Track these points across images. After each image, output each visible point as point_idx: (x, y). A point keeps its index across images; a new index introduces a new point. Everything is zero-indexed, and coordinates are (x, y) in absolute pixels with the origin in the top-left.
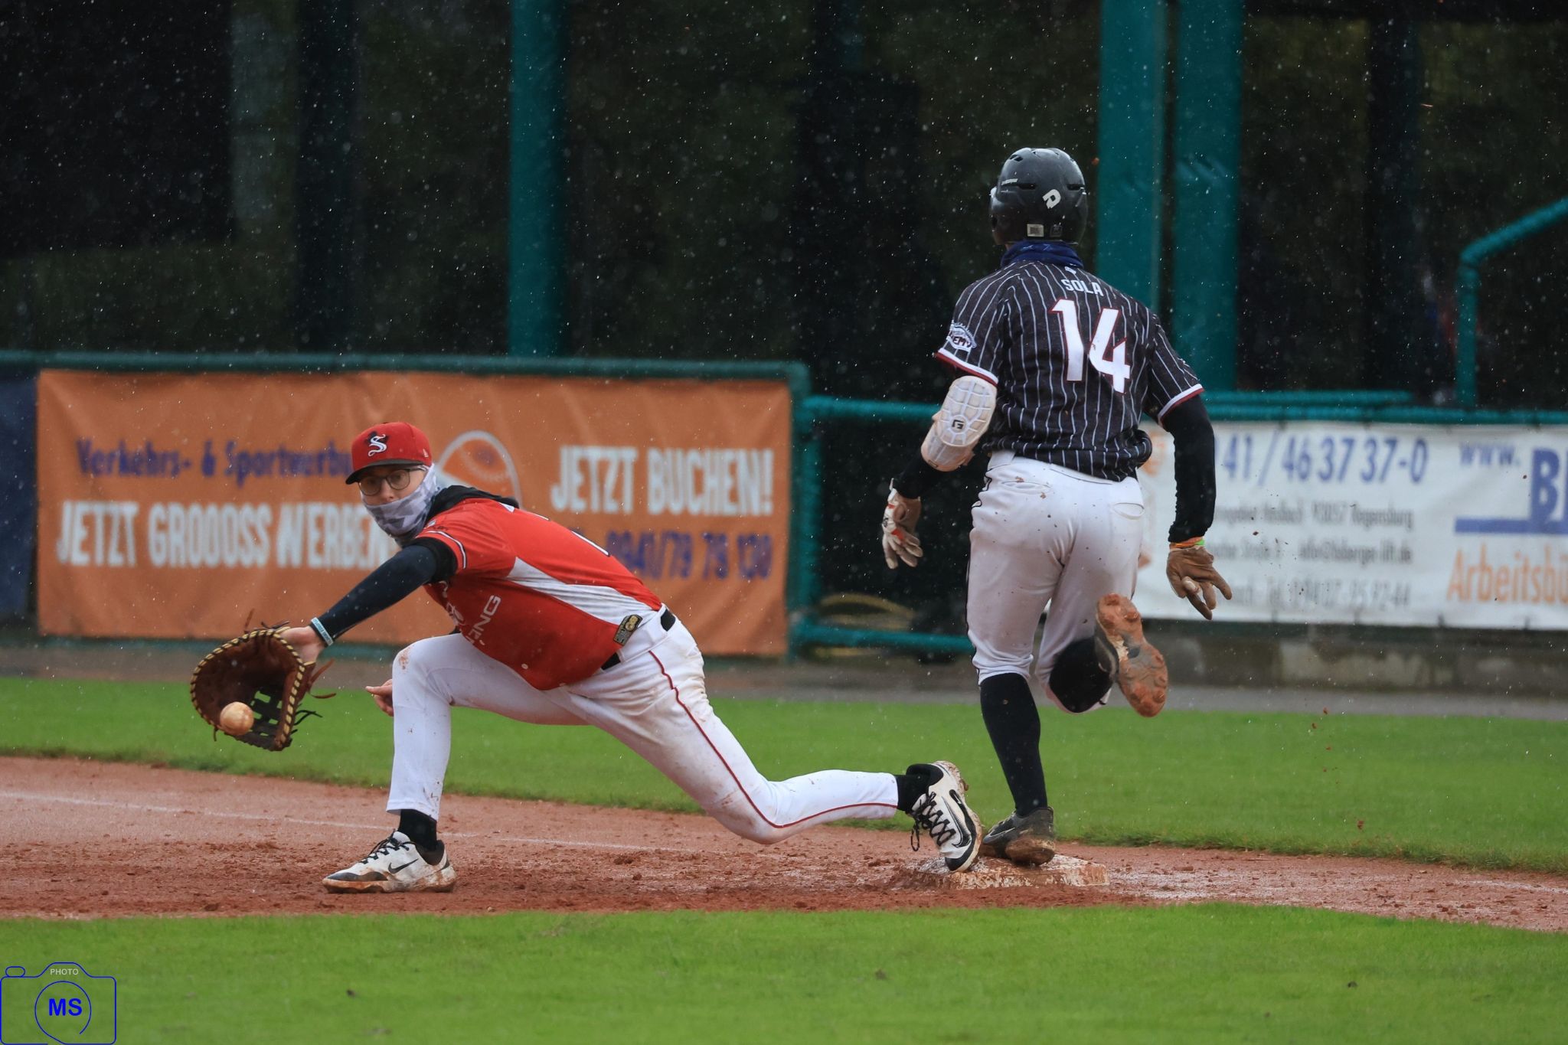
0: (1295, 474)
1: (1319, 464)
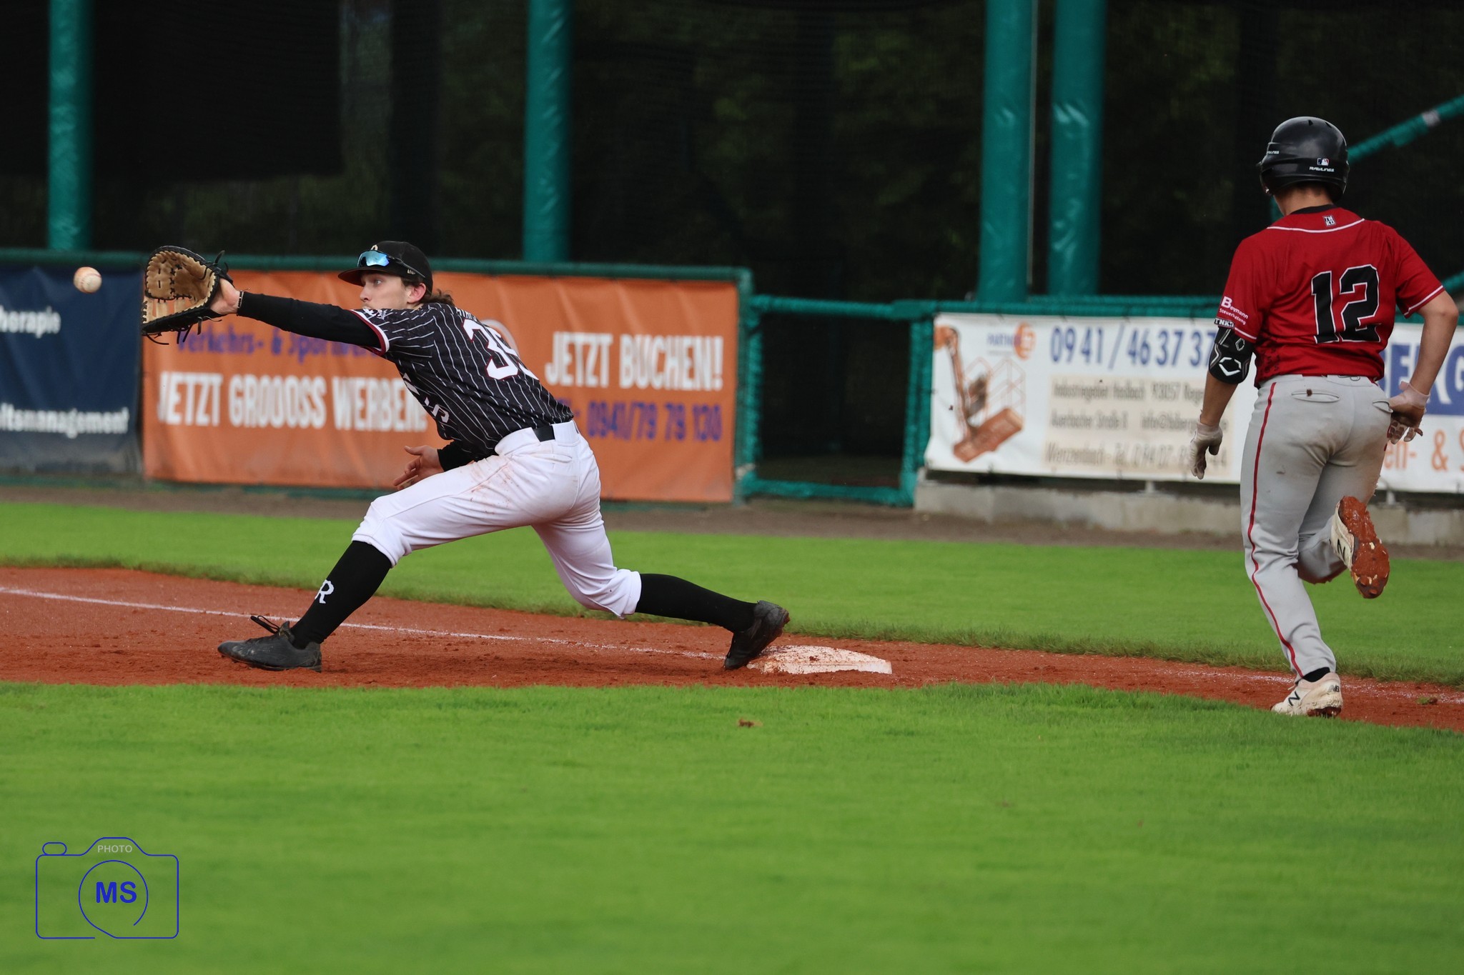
0: (1138, 360)
1: (1156, 352)
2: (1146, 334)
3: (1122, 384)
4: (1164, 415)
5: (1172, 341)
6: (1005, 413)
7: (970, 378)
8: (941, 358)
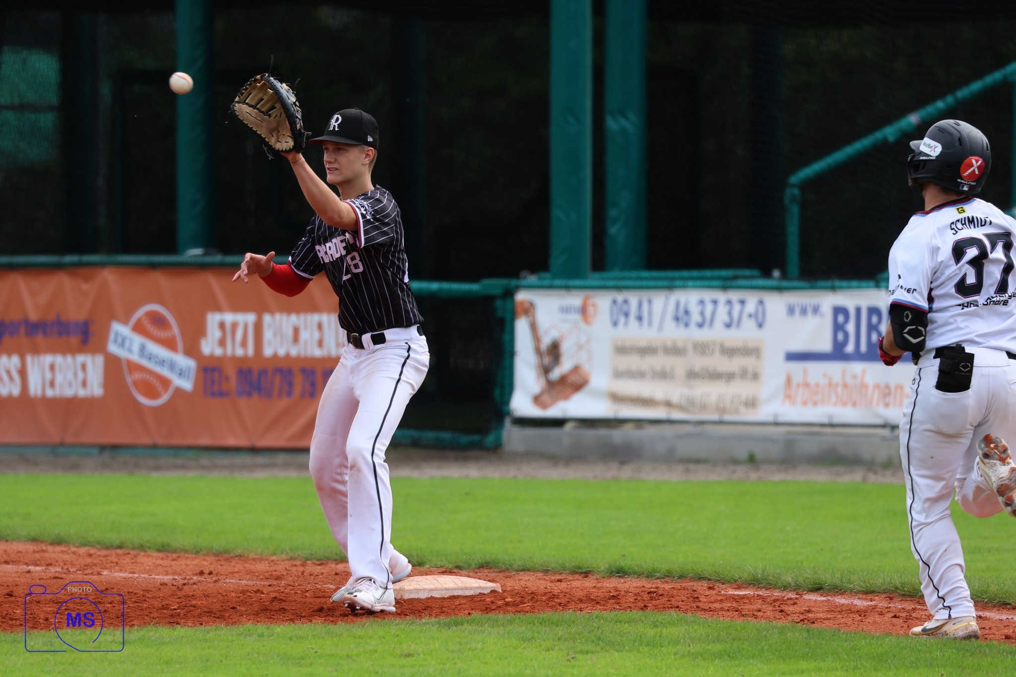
0: (681, 324)
1: (696, 317)
2: (687, 303)
3: (669, 344)
4: (704, 369)
5: (709, 308)
6: (576, 369)
7: (546, 342)
8: (522, 327)
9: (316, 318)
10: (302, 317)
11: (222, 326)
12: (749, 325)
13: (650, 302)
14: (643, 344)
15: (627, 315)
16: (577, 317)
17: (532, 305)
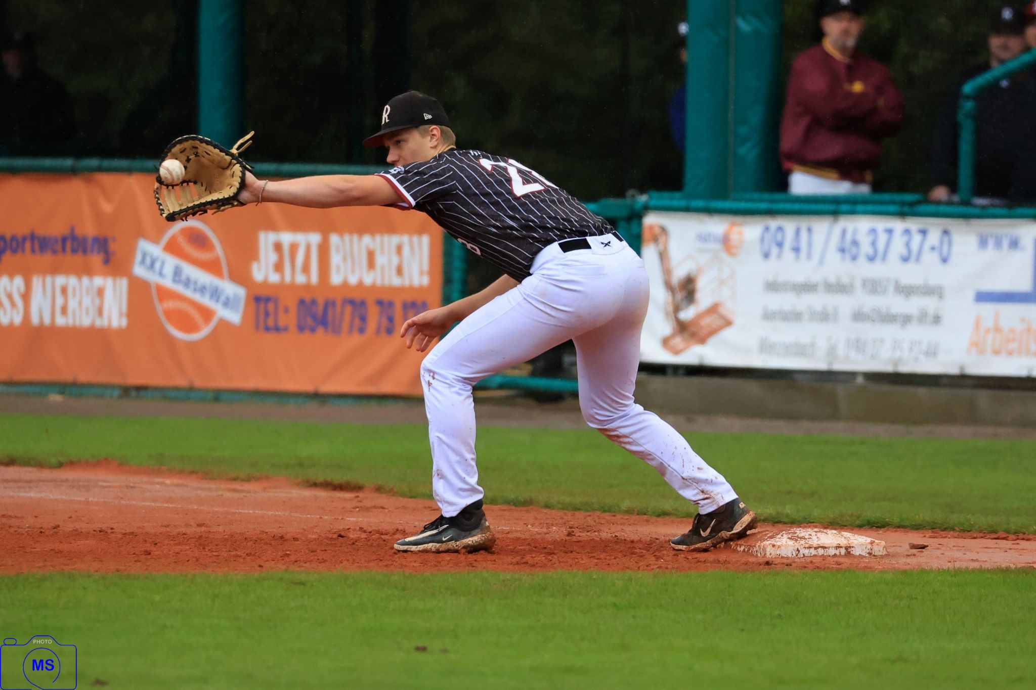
0: (847, 256)
1: (866, 248)
2: (855, 232)
3: (832, 280)
4: (874, 310)
5: (882, 238)
6: (714, 309)
7: (679, 274)
8: (650, 255)
9: (395, 239)
10: (378, 238)
11: (278, 247)
12: (930, 259)
13: (809, 230)
14: (800, 278)
15: (780, 245)
16: (718, 246)
17: (663, 230)
